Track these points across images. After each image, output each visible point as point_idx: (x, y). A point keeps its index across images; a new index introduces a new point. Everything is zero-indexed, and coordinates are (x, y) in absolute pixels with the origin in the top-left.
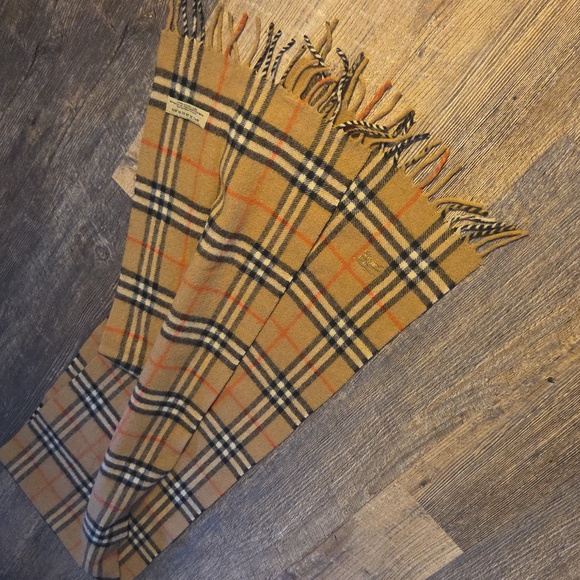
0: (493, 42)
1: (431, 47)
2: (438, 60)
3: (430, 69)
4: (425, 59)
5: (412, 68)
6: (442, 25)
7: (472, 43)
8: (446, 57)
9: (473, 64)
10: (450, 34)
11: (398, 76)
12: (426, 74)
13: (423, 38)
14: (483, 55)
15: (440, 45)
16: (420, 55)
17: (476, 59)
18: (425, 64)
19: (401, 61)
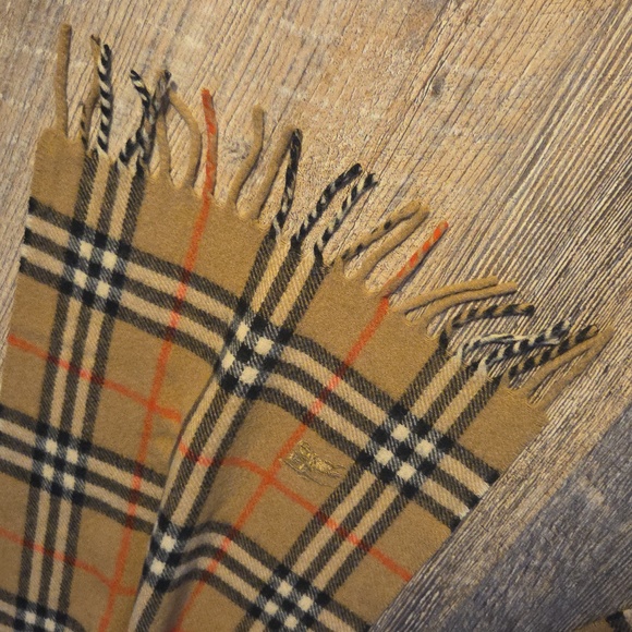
0: (602, 33)
1: (458, 70)
2: (479, 93)
3: (464, 118)
4: (449, 99)
5: (422, 123)
6: (474, 18)
7: (551, 44)
8: (497, 86)
9: (562, 90)
10: (497, 35)
11: (392, 146)
12: (456, 130)
13: (435, 53)
14: (582, 65)
15: (478, 63)
16: (436, 92)
17: (568, 79)
18: (449, 108)
19: (393, 112)
